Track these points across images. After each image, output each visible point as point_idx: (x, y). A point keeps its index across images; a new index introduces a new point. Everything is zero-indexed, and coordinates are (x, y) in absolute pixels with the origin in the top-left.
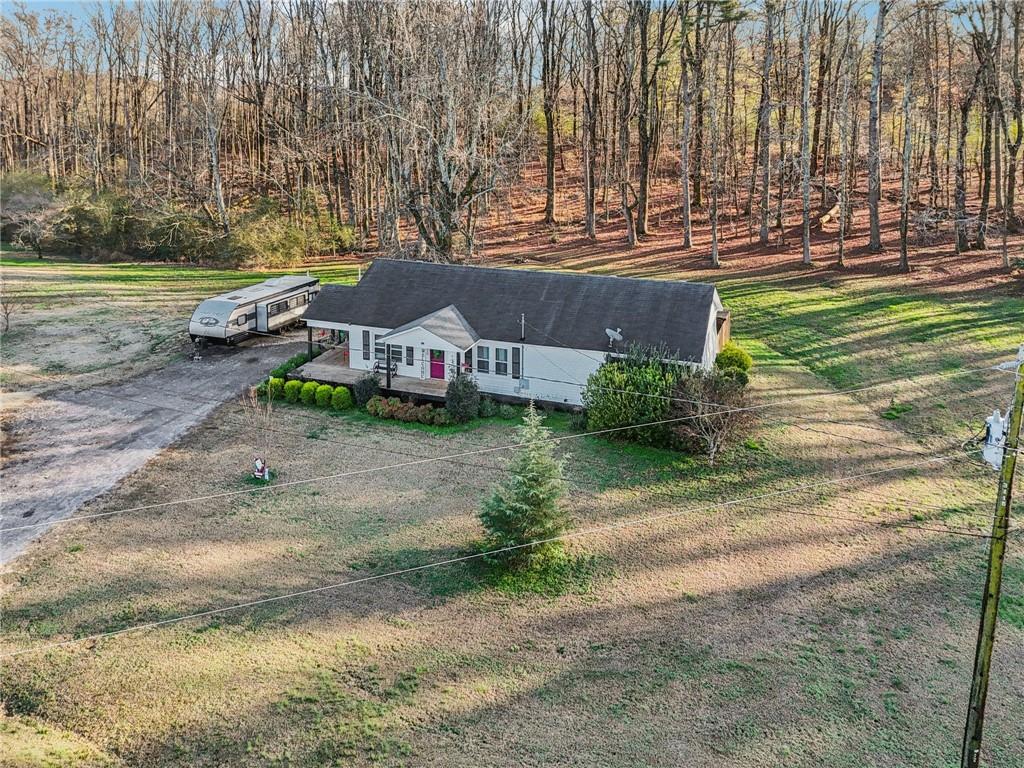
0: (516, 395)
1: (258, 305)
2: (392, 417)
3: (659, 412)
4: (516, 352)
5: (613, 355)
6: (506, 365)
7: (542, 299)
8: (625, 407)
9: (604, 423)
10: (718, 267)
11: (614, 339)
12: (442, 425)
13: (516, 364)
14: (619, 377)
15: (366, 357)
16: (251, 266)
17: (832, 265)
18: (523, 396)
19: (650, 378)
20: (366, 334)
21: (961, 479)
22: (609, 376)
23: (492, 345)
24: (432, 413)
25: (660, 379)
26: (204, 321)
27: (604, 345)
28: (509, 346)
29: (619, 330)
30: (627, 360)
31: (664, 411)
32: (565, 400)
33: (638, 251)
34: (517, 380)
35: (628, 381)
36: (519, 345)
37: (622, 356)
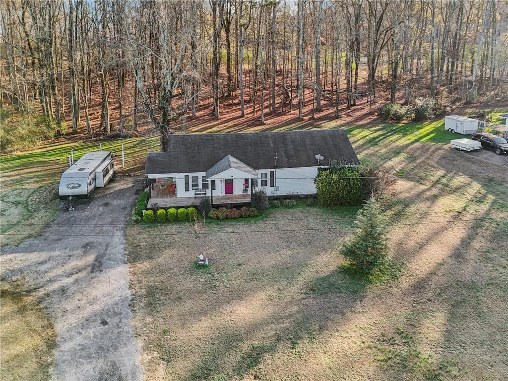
0: (272, 195)
1: (96, 171)
2: (227, 218)
4: (272, 173)
5: (322, 167)
6: (266, 181)
10: (264, 124)
11: (320, 160)
12: (255, 216)
13: (272, 179)
15: (187, 190)
16: (11, 151)
17: (310, 118)
18: (275, 195)
20: (187, 177)
21: (450, 195)
23: (259, 172)
26: (70, 186)
27: (316, 163)
28: (268, 171)
32: (297, 193)
33: (222, 120)
34: (273, 188)
36: (274, 170)
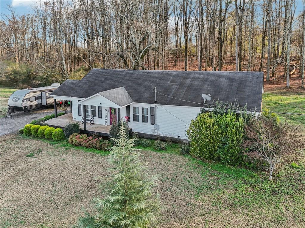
1: (42, 93)
3: (235, 142)
4: (152, 109)
5: (206, 109)
6: (147, 117)
7: (169, 82)
8: (213, 138)
9: (200, 150)
11: (207, 100)
13: (153, 116)
14: (209, 121)
15: (80, 114)
18: (156, 134)
19: (228, 120)
22: (203, 120)
23: (140, 106)
24: (101, 143)
25: (235, 122)
26: (14, 99)
27: (201, 104)
29: (209, 95)
30: (214, 112)
31: (238, 142)
32: (179, 137)
34: (153, 125)
35: (214, 123)
36: (153, 105)
37: (211, 109)
